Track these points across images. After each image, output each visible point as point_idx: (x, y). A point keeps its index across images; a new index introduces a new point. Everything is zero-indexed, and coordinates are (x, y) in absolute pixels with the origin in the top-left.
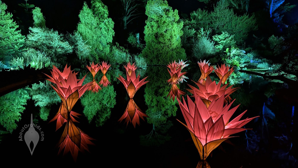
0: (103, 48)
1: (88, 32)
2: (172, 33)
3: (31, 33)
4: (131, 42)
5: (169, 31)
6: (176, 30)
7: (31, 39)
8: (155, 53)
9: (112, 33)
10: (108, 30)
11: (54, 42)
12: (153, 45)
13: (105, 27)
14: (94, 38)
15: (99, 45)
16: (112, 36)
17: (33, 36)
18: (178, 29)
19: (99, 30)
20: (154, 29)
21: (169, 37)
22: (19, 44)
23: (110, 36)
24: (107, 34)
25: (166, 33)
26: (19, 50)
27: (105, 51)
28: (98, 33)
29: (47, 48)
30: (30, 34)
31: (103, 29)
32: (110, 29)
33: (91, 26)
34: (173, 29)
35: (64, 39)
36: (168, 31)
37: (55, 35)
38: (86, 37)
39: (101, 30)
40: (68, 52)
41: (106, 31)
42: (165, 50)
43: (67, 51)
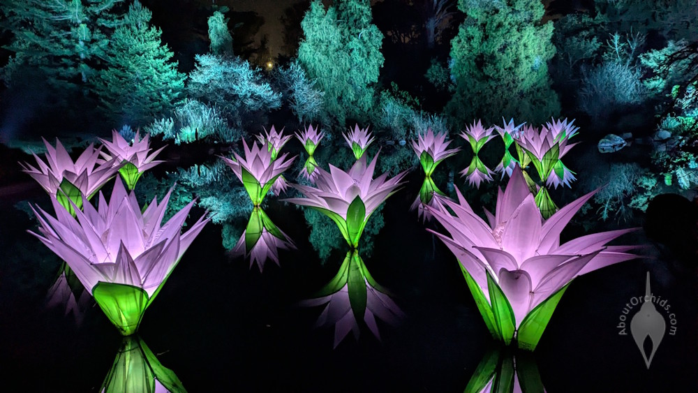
0: (357, 96)
1: (320, 61)
2: (518, 53)
3: (198, 68)
4: (434, 79)
5: (511, 48)
6: (530, 44)
7: (196, 81)
8: (474, 105)
9: (377, 60)
10: (368, 53)
11: (240, 85)
12: (469, 86)
13: (360, 46)
14: (333, 72)
15: (346, 88)
16: (376, 67)
17: (201, 73)
18: (537, 42)
19: (346, 55)
20: (475, 45)
21: (510, 64)
22: (170, 91)
23: (371, 68)
24: (364, 62)
25: (503, 53)
26: (172, 102)
27: (361, 102)
28: (344, 60)
29: (224, 99)
30: (197, 70)
31: (355, 51)
32: (374, 49)
33: (327, 46)
34: (522, 42)
35: (263, 78)
36: (509, 48)
37: (244, 71)
38: (314, 71)
39: (352, 54)
40: (272, 107)
41: (363, 56)
42: (502, 97)
43: (269, 104)
